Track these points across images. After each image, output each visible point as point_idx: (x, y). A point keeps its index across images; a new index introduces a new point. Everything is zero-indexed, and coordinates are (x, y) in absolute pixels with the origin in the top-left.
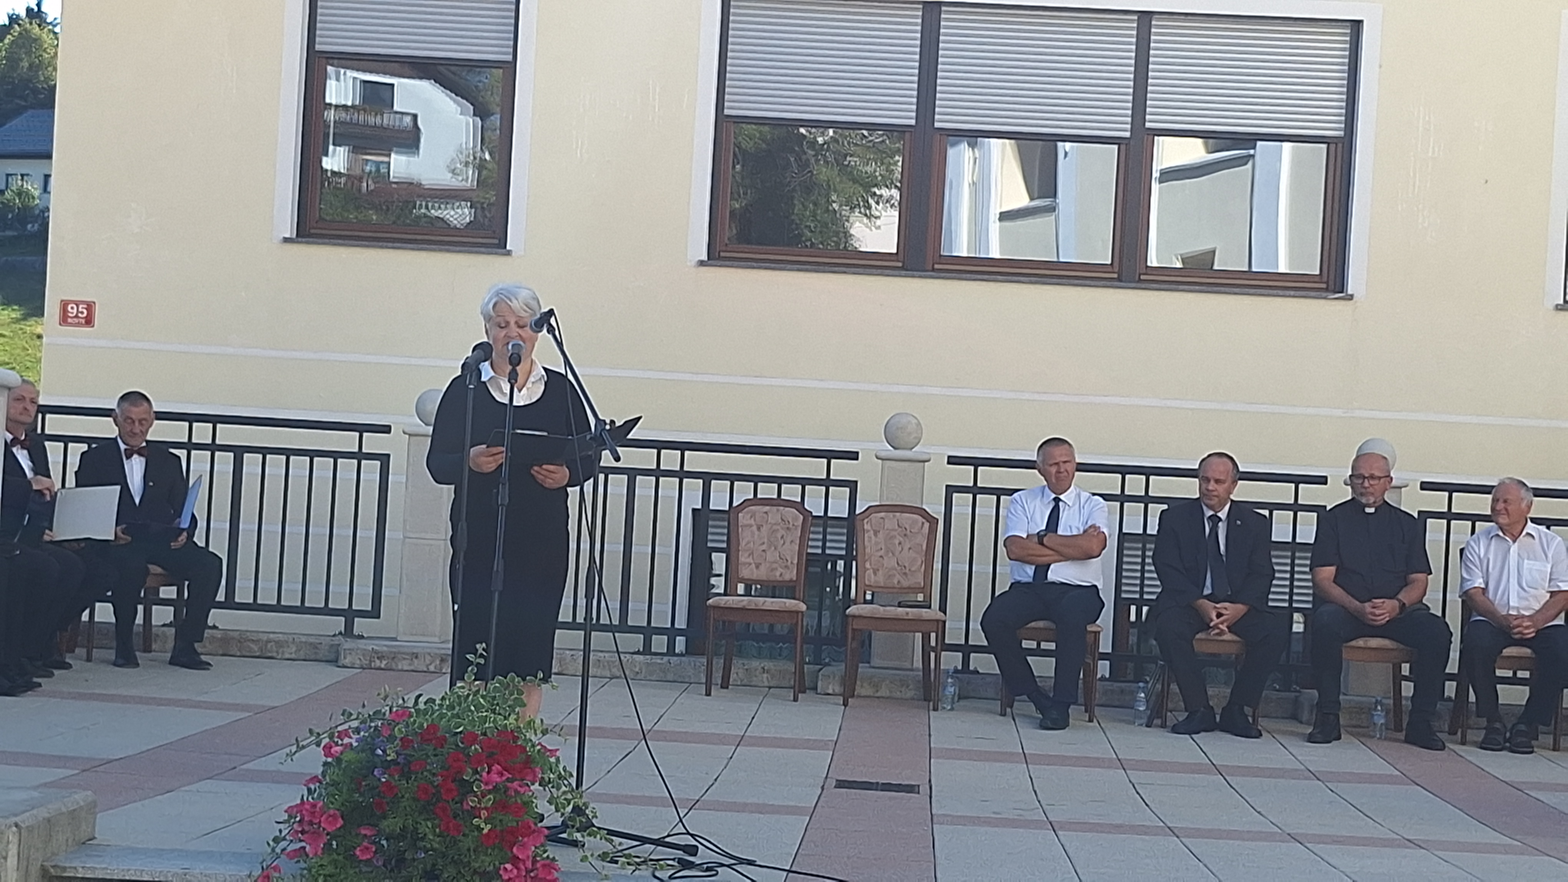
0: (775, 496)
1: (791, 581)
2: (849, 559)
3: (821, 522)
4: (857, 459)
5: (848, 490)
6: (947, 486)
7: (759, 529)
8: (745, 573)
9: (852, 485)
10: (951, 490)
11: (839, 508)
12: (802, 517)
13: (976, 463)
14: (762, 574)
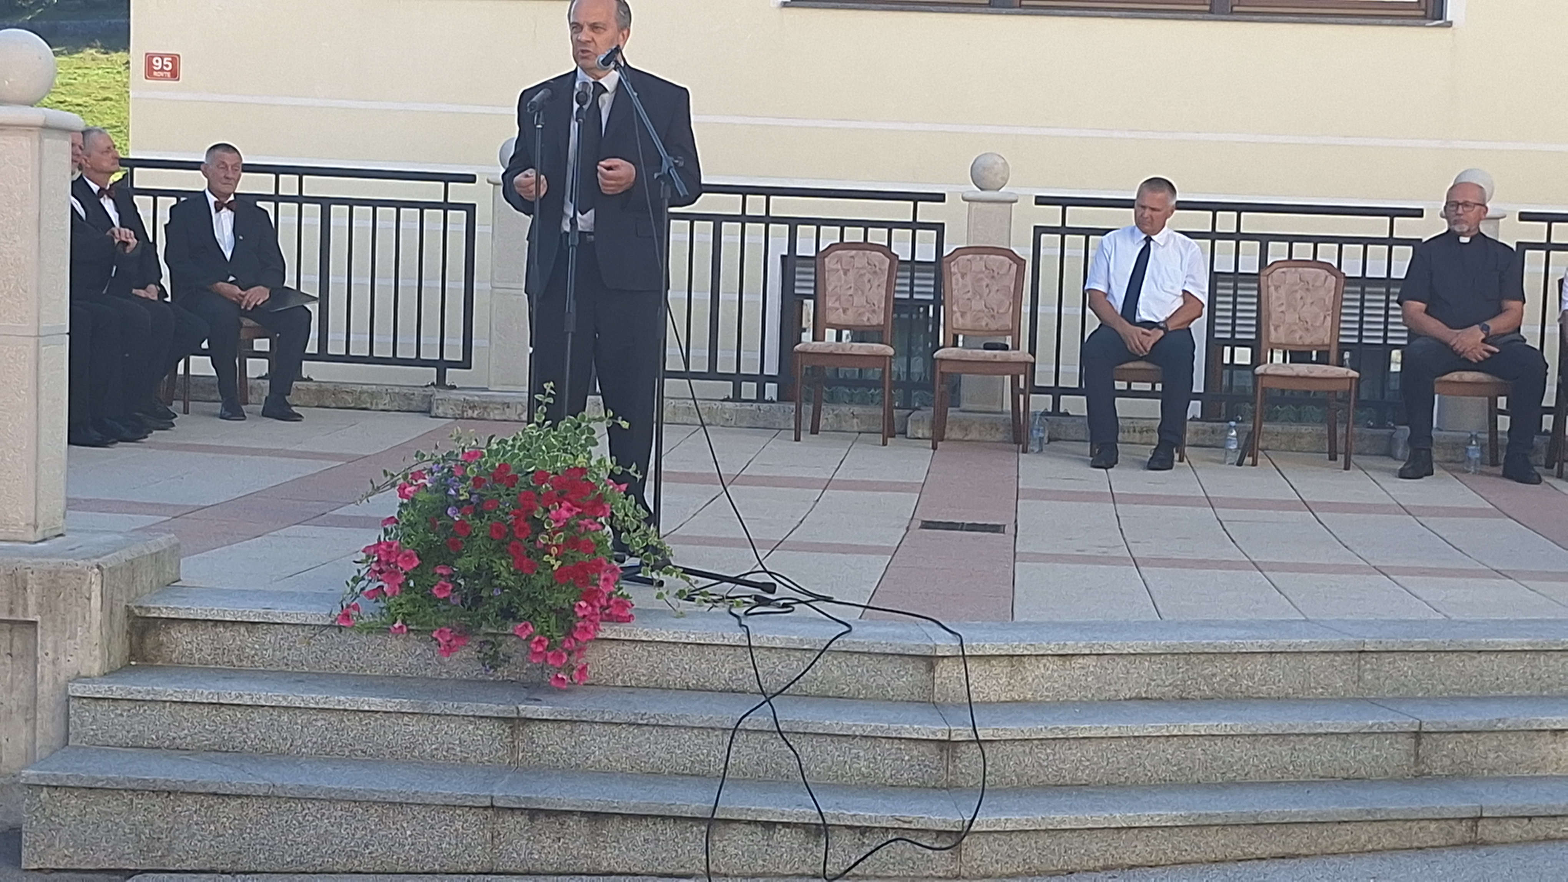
0: (862, 240)
1: (879, 325)
2: (938, 302)
3: (909, 266)
4: (943, 201)
5: (934, 232)
6: (1035, 227)
7: (846, 272)
8: (832, 318)
9: (939, 228)
10: (1039, 231)
11: (926, 252)
12: (888, 261)
13: (1065, 202)
14: (849, 318)
